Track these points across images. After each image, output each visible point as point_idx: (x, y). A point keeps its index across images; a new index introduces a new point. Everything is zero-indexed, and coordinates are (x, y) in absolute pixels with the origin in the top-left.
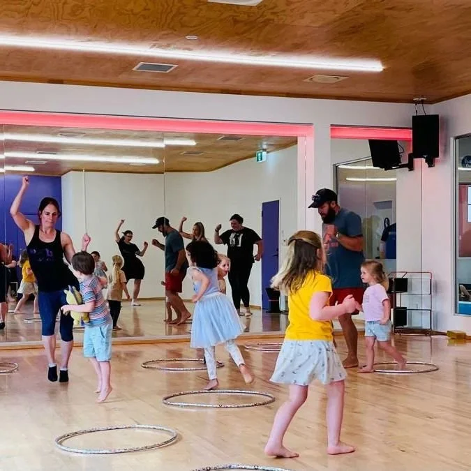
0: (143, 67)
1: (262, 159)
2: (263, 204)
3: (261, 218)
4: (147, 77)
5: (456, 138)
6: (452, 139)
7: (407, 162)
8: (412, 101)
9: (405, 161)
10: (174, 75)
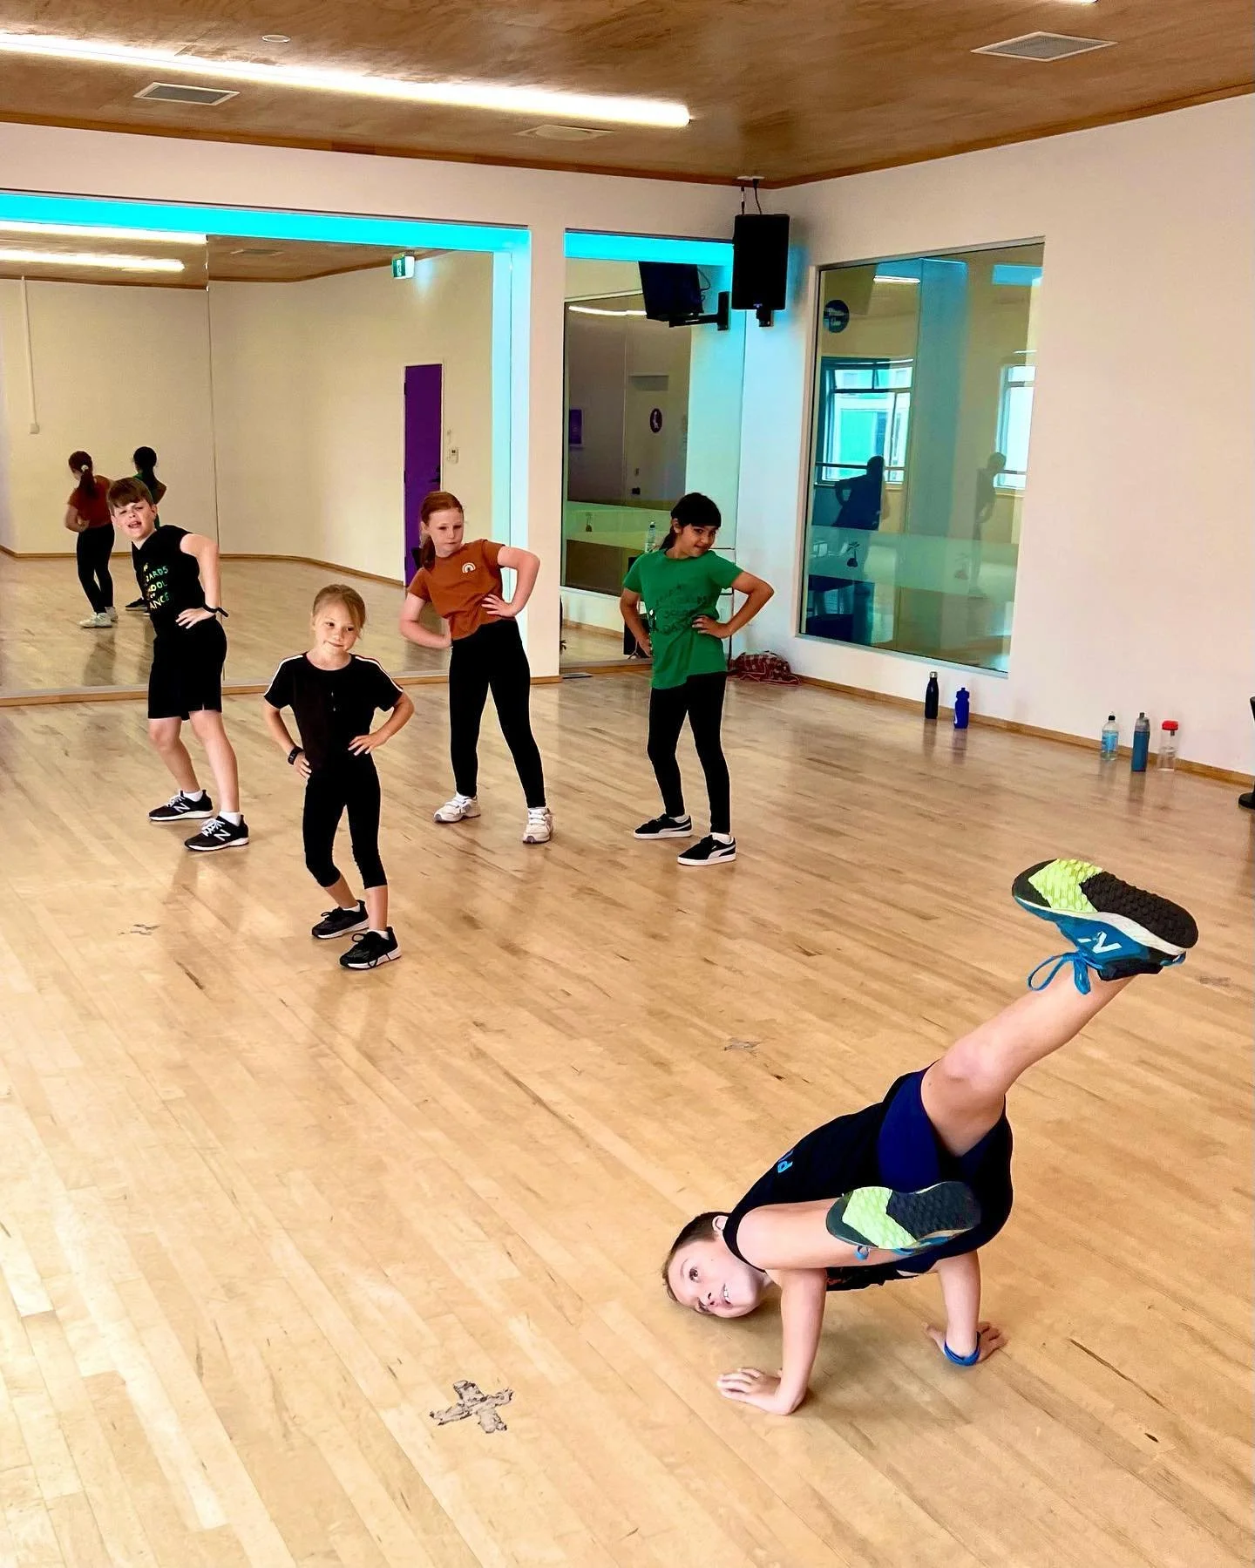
0: (158, 92)
1: (403, 274)
2: (407, 367)
3: (403, 396)
4: (167, 111)
5: (822, 269)
6: (812, 271)
7: (715, 311)
8: (734, 182)
9: (711, 308)
10: (229, 111)
